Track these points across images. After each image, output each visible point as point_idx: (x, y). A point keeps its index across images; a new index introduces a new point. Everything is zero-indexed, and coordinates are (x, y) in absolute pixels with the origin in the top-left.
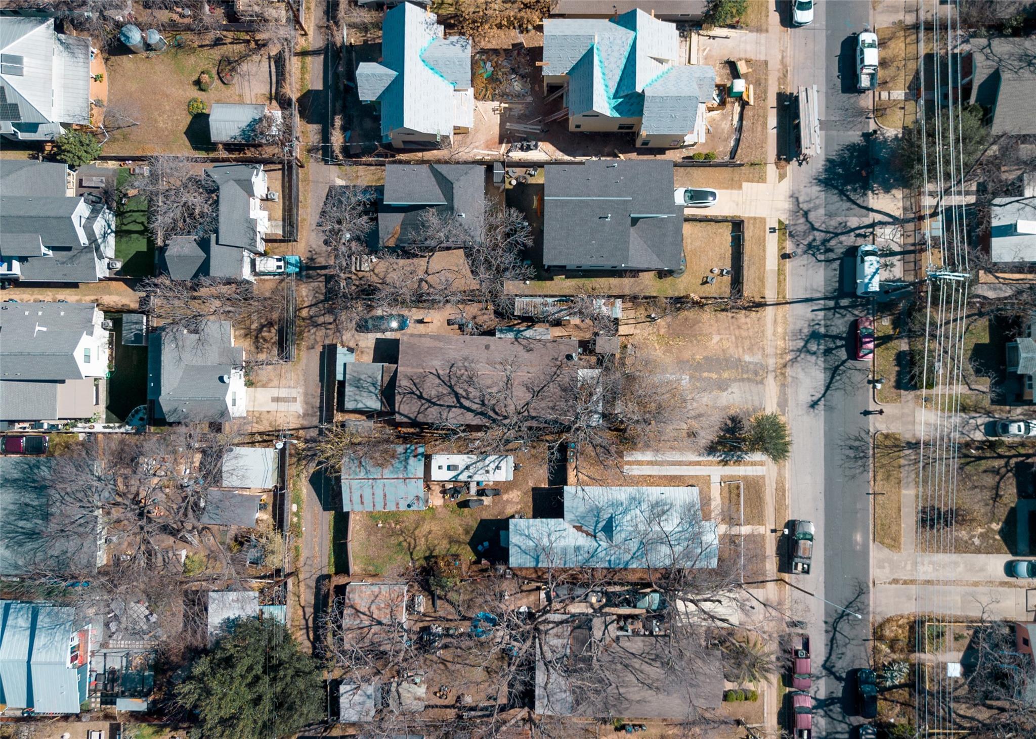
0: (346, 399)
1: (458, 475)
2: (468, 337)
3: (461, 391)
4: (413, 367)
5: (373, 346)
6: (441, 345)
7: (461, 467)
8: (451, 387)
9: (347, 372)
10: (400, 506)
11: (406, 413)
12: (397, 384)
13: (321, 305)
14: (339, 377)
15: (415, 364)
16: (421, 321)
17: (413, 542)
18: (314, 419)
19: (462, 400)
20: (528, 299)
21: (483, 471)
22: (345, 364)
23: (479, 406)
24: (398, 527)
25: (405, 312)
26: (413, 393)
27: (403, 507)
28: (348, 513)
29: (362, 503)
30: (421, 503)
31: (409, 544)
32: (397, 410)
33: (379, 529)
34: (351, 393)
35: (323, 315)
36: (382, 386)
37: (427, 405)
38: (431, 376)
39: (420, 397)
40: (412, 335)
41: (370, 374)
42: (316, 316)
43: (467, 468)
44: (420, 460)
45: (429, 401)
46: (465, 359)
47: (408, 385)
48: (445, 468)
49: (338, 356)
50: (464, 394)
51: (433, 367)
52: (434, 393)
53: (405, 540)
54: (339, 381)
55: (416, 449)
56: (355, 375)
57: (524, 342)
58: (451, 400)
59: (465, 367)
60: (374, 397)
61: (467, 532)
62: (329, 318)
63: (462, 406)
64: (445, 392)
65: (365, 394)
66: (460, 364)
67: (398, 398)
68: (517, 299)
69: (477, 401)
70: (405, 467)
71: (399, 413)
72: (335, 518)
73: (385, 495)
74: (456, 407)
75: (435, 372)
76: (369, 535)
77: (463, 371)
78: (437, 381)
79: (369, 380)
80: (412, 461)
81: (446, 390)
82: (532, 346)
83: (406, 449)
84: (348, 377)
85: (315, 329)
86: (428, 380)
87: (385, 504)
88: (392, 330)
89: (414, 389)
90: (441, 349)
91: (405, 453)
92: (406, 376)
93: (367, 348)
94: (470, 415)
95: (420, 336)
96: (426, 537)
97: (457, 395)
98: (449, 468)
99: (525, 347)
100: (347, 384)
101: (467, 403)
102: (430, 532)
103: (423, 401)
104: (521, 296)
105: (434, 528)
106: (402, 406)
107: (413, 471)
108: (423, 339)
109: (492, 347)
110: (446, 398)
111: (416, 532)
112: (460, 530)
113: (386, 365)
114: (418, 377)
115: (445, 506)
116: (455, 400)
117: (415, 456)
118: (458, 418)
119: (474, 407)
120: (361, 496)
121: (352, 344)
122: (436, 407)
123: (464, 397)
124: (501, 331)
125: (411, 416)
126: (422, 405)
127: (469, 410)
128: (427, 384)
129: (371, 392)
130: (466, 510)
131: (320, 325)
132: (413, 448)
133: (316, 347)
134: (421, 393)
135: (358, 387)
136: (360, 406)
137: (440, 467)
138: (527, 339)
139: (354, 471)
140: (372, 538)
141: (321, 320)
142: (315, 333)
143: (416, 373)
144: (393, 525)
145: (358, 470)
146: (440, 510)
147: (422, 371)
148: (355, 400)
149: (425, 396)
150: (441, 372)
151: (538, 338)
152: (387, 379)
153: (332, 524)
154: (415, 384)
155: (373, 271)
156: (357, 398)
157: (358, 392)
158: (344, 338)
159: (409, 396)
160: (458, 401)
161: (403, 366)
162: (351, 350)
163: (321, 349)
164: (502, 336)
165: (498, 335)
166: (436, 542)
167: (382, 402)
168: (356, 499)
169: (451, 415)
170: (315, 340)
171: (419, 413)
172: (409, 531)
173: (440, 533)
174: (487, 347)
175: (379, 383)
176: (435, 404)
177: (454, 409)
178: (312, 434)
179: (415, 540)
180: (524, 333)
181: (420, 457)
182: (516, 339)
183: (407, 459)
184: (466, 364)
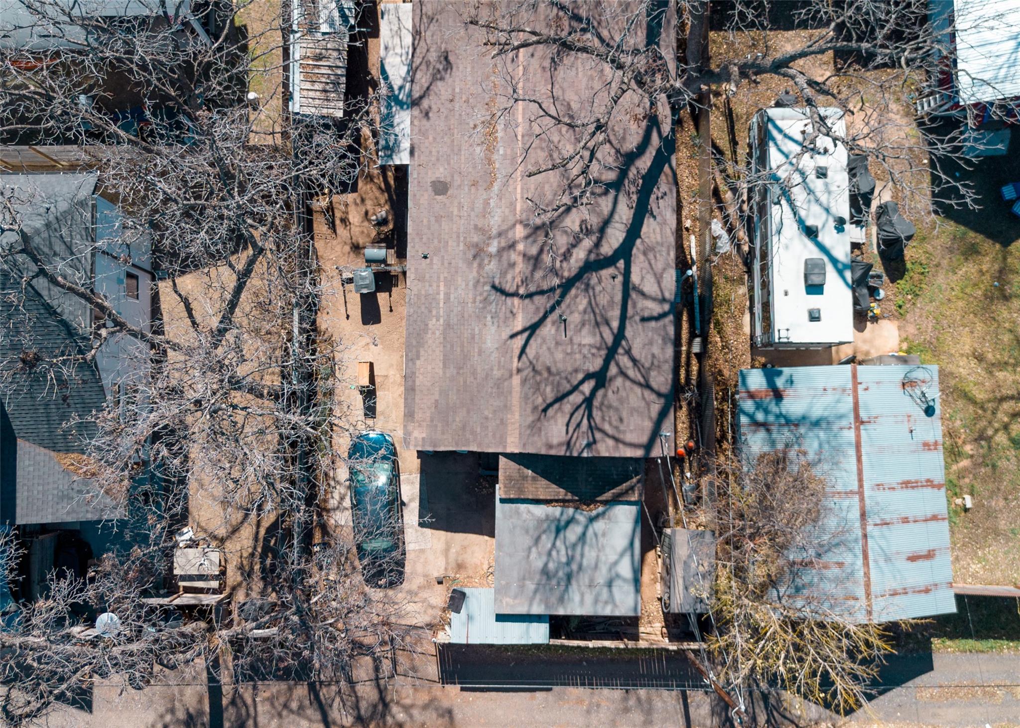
0: (607, 611)
1: (834, 261)
2: (412, 263)
3: (580, 255)
4: (506, 408)
5: (442, 533)
6: (436, 325)
7: (811, 251)
8: (567, 285)
9: (522, 610)
10: (931, 439)
11: (648, 425)
12: (562, 452)
13: (324, 692)
14: (539, 634)
15: (497, 403)
16: (369, 394)
17: (1006, 406)
18: (658, 704)
19: (607, 249)
20: (297, 77)
21: (817, 184)
22: (501, 618)
23: (623, 201)
24: (968, 448)
25: (342, 443)
26: (589, 401)
27: (933, 430)
28: (959, 598)
29: (929, 555)
30: (919, 374)
31: (1015, 415)
32: (639, 453)
33: (979, 506)
34: (589, 598)
35: (351, 682)
36: (564, 502)
37: (624, 361)
38: (531, 351)
39: (600, 378)
40: (409, 415)
41: (528, 541)
42: (357, 707)
43: (811, 233)
44: (791, 381)
45: (611, 354)
46: (478, 253)
47: (562, 420)
48: (815, 301)
49: (475, 640)
50: (587, 243)
51: (503, 348)
52: (587, 338)
53: (1006, 427)
54: (554, 634)
55: (751, 396)
56: (531, 586)
57: (423, 78)
58: (607, 283)
59: (501, 251)
60: (599, 525)
61: (971, 252)
62: (363, 669)
63: (625, 251)
64: (582, 303)
65: (590, 555)
66: (492, 267)
67: (606, 449)
68: (295, 106)
69: (605, 204)
70: (817, 424)
71: (648, 447)
72: (952, 637)
73: (907, 484)
74: (627, 274)
75: (519, 341)
76: (997, 533)
77: (514, 256)
78: (548, 330)
79: (546, 542)
80: (793, 406)
81: (577, 301)
82: (433, 56)
83: (756, 424)
84: (537, 609)
85: (395, 709)
86: (546, 359)
87: (930, 483)
88: (395, 478)
89: (576, 398)
90: (448, 326)
91: (765, 425)
92: (535, 427)
93: (447, 551)
94: (649, 228)
95: (410, 390)
96: (992, 368)
97: (593, 265)
98: (814, 288)
99: (437, 76)
100: (561, 612)
101: (615, 237)
102: (980, 358)
103: (613, 370)
104: (287, 97)
105: (967, 344)
106: (629, 437)
107: (829, 398)
108: (421, 380)
109: (440, 173)
110: (603, 300)
111: (980, 396)
112: (969, 269)
113: (500, 492)
114: (537, 388)
115: (899, 314)
116: (606, 273)
117: (778, 396)
118: (659, 266)
119: (625, 213)
120: (913, 558)
121: (439, 597)
122: (629, 333)
123: (597, 245)
124: (391, 149)
125: (656, 408)
126: (623, 373)
127: (634, 232)
128: (559, 359)
129: (583, 537)
130: (909, 253)
131: (381, 692)
132: (748, 405)
133: (446, 704)
134: (588, 376)
135: (569, 577)
136: (625, 569)
137: (814, 317)
138: (412, 71)
139: (838, 581)
140: (1002, 524)
141: (367, 692)
142: (407, 709)
143: (526, 398)
144: (965, 463)
145: (835, 571)
146: (911, 330)
147: (516, 380)
148: (610, 584)
149: (595, 365)
150: (519, 323)
151: (408, 40)
152: (544, 488)
153: (971, 643)
154: (559, 399)
155: (222, 540)
156: (601, 577)
157: (584, 579)
158: (420, 620)
159: (596, 414)
160: (609, 261)
161: (503, 441)
162: (457, 600)
163: (454, 690)
164: (406, 144)
165: (402, 158)
166: (1006, 338)
167: (616, 501)
168: (918, 574)
169: (650, 287)
170: (425, 707)
171: (647, 386)
172: (978, 418)
173: (979, 327)
174: (440, 188)
175: (555, 511)
176: (619, 336)
177: (635, 278)
178: (705, 710)
179: (1003, 399)
180: (397, 82)
181: (780, 382)
182: (415, 103)
183: (790, 422)
184: (493, 248)
